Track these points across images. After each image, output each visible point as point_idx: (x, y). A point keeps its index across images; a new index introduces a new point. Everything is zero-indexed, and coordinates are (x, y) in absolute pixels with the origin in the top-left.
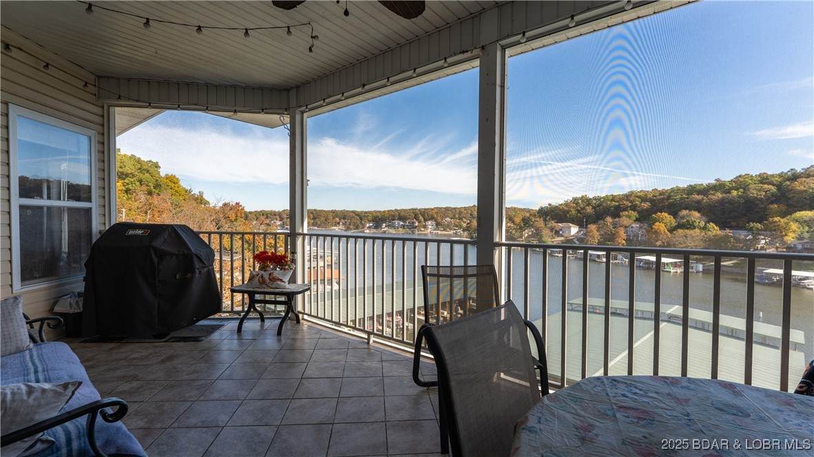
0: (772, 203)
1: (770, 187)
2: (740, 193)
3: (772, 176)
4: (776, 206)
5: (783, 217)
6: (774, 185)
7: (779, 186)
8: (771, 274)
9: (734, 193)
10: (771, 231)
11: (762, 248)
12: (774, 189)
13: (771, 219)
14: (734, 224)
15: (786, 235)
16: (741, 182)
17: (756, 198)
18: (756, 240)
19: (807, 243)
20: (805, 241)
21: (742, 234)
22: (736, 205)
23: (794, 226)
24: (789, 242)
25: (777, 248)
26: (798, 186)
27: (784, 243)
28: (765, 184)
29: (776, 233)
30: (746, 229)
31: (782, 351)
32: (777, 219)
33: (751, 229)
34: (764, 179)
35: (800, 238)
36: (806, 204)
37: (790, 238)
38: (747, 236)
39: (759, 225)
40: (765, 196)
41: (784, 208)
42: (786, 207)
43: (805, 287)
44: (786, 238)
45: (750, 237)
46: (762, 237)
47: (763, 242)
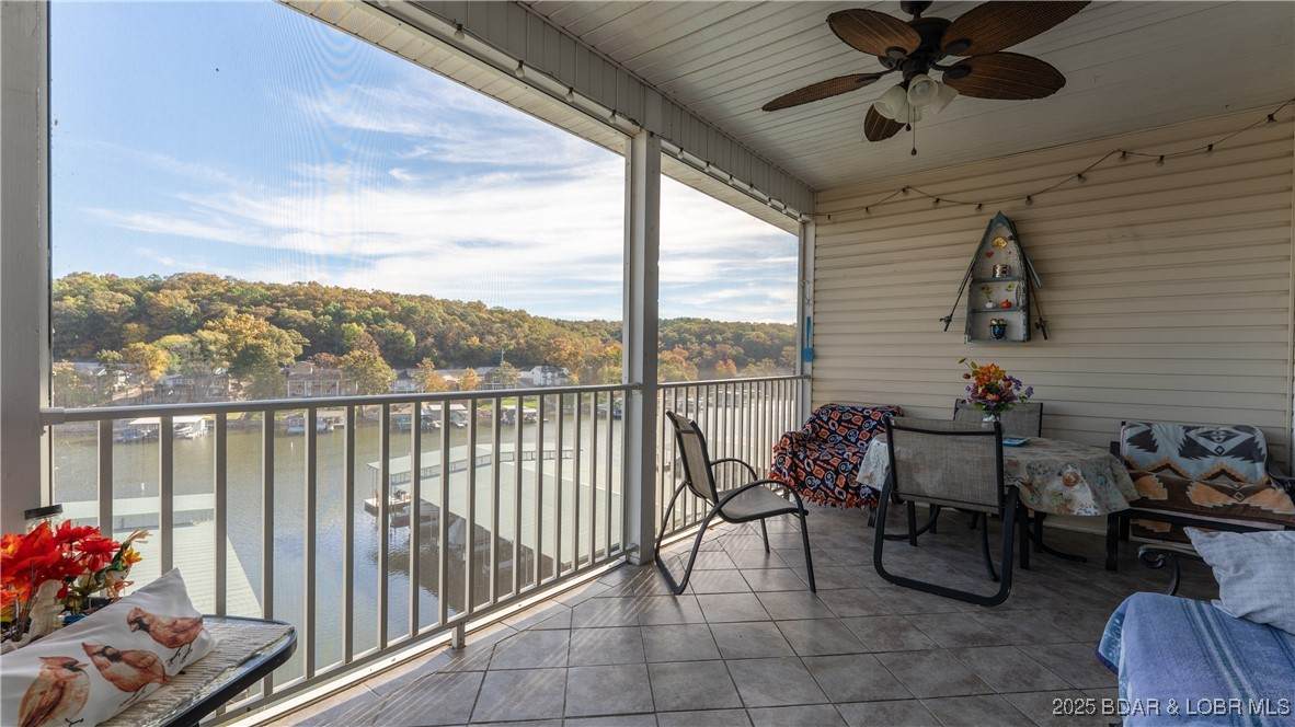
0: (129, 321)
1: (126, 298)
2: (79, 302)
3: (125, 280)
4: (136, 326)
5: (147, 343)
6: (130, 295)
7: (138, 298)
8: (137, 425)
9: (70, 301)
10: (132, 363)
11: (121, 389)
12: (130, 301)
13: (132, 345)
14: (72, 352)
15: (153, 368)
16: (80, 284)
17: (106, 312)
18: (111, 376)
19: (179, 378)
20: (175, 376)
21: (90, 368)
22: (74, 321)
23: (163, 355)
24: (157, 378)
25: (142, 387)
26: (164, 299)
27: (150, 380)
28: (117, 291)
29: (139, 366)
30: (98, 361)
31: (163, 532)
32: (140, 345)
33: (104, 361)
34: (114, 285)
35: (170, 372)
36: (172, 326)
37: (158, 373)
38: (99, 370)
39: (116, 355)
40: (120, 309)
41: (145, 329)
42: (148, 328)
43: (184, 438)
44: (153, 373)
45: (103, 372)
46: (121, 372)
47: (122, 379)
